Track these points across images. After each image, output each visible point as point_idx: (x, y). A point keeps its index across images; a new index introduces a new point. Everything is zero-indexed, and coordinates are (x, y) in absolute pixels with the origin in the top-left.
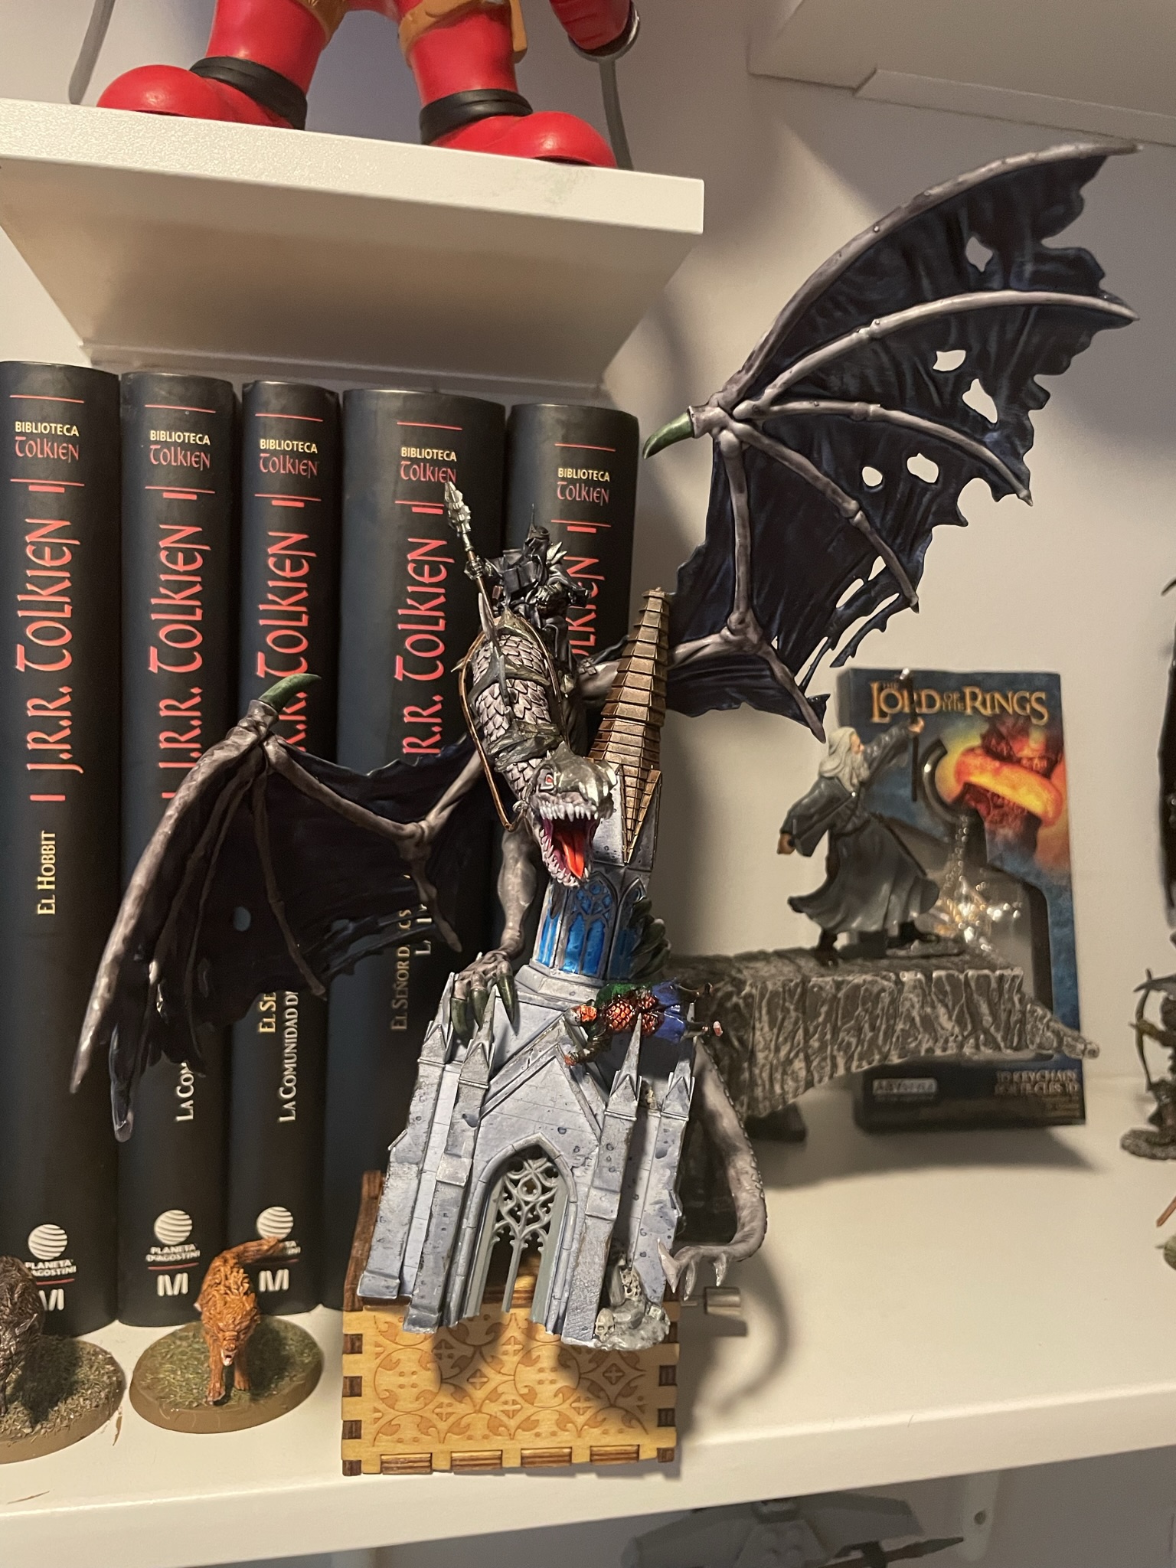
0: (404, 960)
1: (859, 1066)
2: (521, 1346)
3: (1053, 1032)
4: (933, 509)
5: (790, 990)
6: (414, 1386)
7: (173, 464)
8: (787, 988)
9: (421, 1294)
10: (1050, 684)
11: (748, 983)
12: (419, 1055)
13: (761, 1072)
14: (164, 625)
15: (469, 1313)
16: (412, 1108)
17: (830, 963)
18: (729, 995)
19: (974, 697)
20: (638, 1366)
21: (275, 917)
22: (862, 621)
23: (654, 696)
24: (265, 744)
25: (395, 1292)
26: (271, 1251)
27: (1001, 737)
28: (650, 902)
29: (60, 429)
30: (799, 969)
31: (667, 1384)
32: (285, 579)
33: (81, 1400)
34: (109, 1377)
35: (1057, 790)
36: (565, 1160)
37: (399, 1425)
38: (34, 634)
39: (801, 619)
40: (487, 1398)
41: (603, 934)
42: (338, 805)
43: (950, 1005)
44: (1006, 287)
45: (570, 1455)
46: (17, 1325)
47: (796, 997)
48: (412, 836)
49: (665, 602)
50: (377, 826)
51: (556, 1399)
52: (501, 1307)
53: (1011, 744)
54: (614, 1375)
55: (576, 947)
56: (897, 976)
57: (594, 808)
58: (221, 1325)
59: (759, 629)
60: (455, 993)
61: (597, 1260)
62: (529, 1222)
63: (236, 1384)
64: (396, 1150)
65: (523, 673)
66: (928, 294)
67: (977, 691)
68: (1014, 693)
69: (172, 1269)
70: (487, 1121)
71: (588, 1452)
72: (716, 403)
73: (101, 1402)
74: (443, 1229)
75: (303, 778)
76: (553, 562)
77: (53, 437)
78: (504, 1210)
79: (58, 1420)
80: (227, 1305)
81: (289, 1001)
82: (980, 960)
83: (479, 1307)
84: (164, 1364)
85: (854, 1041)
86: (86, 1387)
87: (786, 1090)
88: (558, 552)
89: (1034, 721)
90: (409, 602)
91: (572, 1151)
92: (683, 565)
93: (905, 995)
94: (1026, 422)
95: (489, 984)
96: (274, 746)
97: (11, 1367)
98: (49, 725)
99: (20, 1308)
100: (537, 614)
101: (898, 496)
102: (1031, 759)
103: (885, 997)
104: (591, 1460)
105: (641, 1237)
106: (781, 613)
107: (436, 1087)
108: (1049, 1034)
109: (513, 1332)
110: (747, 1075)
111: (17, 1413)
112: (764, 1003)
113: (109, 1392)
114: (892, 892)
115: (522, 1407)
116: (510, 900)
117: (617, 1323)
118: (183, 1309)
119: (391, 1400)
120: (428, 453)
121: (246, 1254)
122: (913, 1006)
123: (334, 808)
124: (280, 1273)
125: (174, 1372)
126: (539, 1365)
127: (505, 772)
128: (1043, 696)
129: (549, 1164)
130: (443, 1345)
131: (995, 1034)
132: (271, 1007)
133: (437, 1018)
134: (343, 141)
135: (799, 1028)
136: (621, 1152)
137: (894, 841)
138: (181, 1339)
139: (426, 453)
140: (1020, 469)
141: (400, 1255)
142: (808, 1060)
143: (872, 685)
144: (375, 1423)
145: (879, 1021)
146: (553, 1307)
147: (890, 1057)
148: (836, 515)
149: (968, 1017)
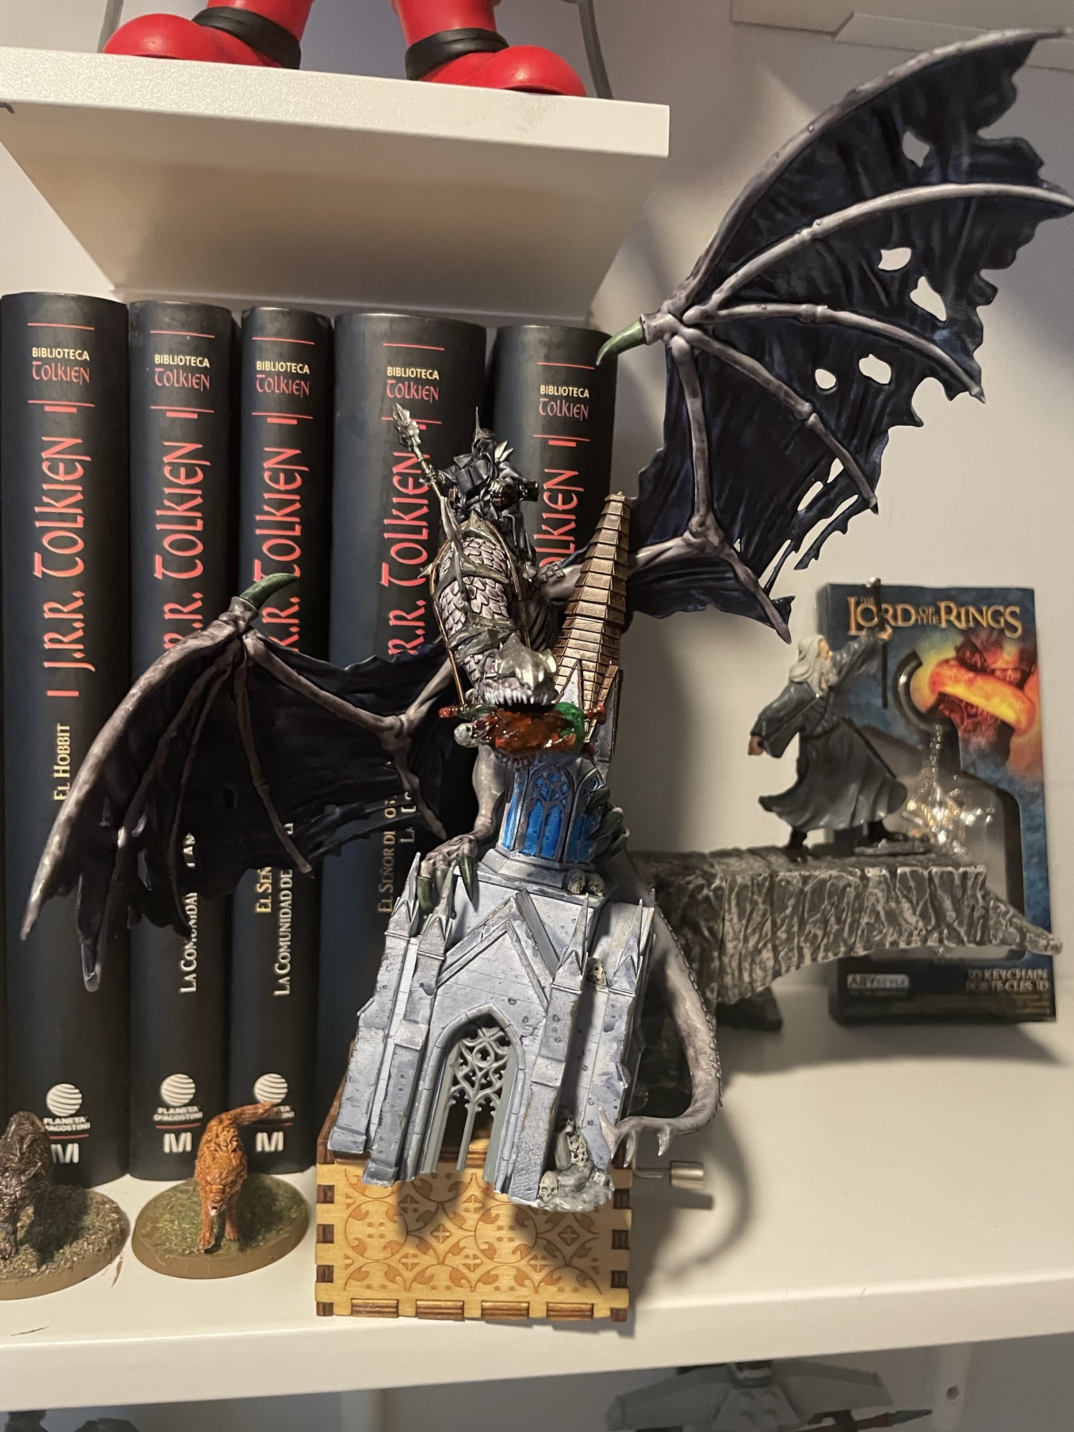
0: (389, 847)
1: (825, 957)
2: (481, 1205)
3: (1016, 928)
4: (888, 411)
5: (758, 884)
6: (382, 1236)
7: (176, 385)
8: (755, 882)
9: (379, 1150)
10: (1024, 599)
11: (719, 876)
12: (386, 928)
13: (730, 962)
14: (168, 535)
15: (426, 1170)
16: (379, 978)
17: (799, 859)
18: (700, 888)
19: (949, 610)
20: (592, 1229)
21: (261, 800)
22: (822, 524)
23: (613, 595)
24: (244, 637)
25: (362, 1148)
26: (266, 1115)
27: (975, 649)
28: (608, 792)
29: (72, 354)
30: (769, 864)
31: (620, 1248)
32: (280, 492)
33: (85, 1244)
34: (113, 1225)
35: (1030, 700)
36: (514, 1030)
37: (368, 1272)
38: (49, 543)
39: (763, 523)
40: (449, 1251)
41: (560, 820)
42: (317, 696)
43: (914, 900)
44: (945, 181)
45: (528, 1309)
46: (22, 1172)
47: (764, 891)
48: (391, 728)
49: (625, 504)
50: (358, 718)
51: (514, 1256)
52: (456, 1166)
53: (984, 655)
54: (569, 1236)
55: (534, 832)
56: (863, 871)
57: (530, 692)
58: (209, 1178)
59: (720, 531)
60: (422, 872)
61: (541, 1125)
62: (483, 1087)
63: (226, 1235)
64: (364, 1015)
65: (481, 571)
66: (868, 191)
67: (952, 605)
68: (989, 607)
69: (177, 1128)
70: (443, 990)
71: (545, 1307)
72: (667, 311)
73: (104, 1247)
74: (400, 1090)
75: (282, 670)
76: (501, 460)
77: (66, 362)
78: (460, 1075)
79: (63, 1262)
80: (215, 1161)
81: (284, 883)
82: (944, 857)
83: (436, 1164)
84: (164, 1214)
85: (820, 933)
86: (91, 1232)
87: (755, 978)
88: (505, 450)
89: (1008, 634)
90: (395, 512)
91: (521, 1020)
92: (643, 470)
93: (870, 890)
94: (975, 318)
95: (453, 864)
96: (252, 639)
97: (15, 1210)
98: (64, 627)
99: (28, 1158)
100: (492, 508)
101: (852, 397)
102: (1004, 670)
103: (851, 891)
104: (548, 1316)
105: (589, 1106)
106: (743, 515)
107: (401, 958)
108: (1012, 930)
109: (473, 1191)
110: (717, 963)
111: (28, 1254)
112: (733, 896)
113: (112, 1238)
114: (860, 792)
115: (482, 1262)
116: (483, 789)
117: (561, 1186)
118: (185, 1164)
119: (360, 1248)
120: (412, 372)
121: (243, 1116)
122: (878, 901)
123: (314, 699)
124: (275, 1135)
125: (172, 1222)
126: (499, 1223)
127: (464, 664)
128: (1017, 610)
129: (501, 1033)
130: (409, 1200)
131: (959, 929)
132: (267, 888)
133: (403, 894)
134: (326, 78)
135: (767, 919)
136: (566, 1023)
137: (862, 743)
138: (182, 1192)
139: (410, 372)
140: (970, 366)
141: (367, 1113)
142: (775, 950)
143: (849, 599)
144: (346, 1269)
145: (844, 914)
146: (502, 1168)
147: (855, 949)
148: (791, 417)
149: (932, 911)
